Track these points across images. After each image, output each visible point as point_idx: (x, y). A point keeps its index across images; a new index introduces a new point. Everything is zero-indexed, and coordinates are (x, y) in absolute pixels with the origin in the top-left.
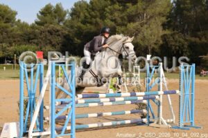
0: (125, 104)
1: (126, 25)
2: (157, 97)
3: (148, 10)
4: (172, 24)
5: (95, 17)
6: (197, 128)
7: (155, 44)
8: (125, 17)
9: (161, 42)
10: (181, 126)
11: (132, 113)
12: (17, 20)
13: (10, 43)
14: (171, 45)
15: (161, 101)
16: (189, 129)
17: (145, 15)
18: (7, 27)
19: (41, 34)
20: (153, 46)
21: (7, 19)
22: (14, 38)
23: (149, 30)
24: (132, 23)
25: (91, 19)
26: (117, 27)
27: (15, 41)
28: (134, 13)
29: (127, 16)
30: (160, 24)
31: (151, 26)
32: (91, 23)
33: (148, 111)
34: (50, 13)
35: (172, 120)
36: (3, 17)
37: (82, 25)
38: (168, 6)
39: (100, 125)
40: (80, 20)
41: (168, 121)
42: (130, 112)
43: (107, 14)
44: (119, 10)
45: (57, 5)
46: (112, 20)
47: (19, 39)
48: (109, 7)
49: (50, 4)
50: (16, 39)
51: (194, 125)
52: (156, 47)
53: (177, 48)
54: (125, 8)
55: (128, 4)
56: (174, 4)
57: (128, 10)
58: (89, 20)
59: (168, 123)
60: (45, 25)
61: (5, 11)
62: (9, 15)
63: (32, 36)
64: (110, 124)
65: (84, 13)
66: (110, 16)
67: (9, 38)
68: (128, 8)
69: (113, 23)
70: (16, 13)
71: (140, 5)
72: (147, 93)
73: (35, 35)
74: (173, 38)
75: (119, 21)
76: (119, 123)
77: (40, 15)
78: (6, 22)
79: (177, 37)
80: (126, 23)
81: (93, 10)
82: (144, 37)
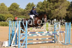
0: (46, 36)
1: (54, 10)
2: (57, 34)
3: (62, 5)
4: (70, 9)
5: (44, 7)
6: (71, 44)
7: (64, 16)
8: (54, 7)
9: (66, 15)
10: (65, 44)
11: (49, 39)
12: (19, 8)
13: (17, 15)
14: (69, 16)
15: (59, 35)
16: (68, 45)
17: (61, 6)
18: (16, 10)
19: (27, 12)
20: (63, 16)
21: (16, 7)
22: (18, 13)
23: (62, 11)
24: (56, 9)
25: (43, 8)
26: (51, 10)
27: (18, 15)
28: (57, 6)
29: (55, 7)
30: (66, 9)
31: (63, 10)
32: (43, 9)
33: (55, 38)
34: (30, 6)
35: (62, 42)
36: (15, 7)
37: (40, 10)
38: (69, 4)
39: (37, 43)
40: (40, 8)
41: (61, 42)
42: (48, 38)
43: (48, 6)
44: (52, 5)
45: (32, 3)
46: (50, 8)
47: (20, 14)
48: (49, 4)
49: (30, 3)
50: (19, 14)
51: (70, 43)
52: (64, 17)
53: (71, 17)
54: (54, 4)
55: (55, 3)
56: (71, 3)
57: (55, 5)
58: (42, 8)
59: (61, 43)
60: (29, 9)
61: (16, 5)
62: (17, 6)
63: (24, 13)
64: (41, 42)
65: (41, 6)
66: (49, 7)
67: (17, 13)
68: (55, 4)
69: (50, 9)
70: (19, 6)
71: (59, 3)
72: (54, 32)
73: (25, 13)
74: (70, 14)
75: (52, 8)
76: (44, 42)
77: (27, 6)
78: (16, 9)
79: (71, 14)
80: (54, 9)
81: (44, 5)
82: (60, 14)
